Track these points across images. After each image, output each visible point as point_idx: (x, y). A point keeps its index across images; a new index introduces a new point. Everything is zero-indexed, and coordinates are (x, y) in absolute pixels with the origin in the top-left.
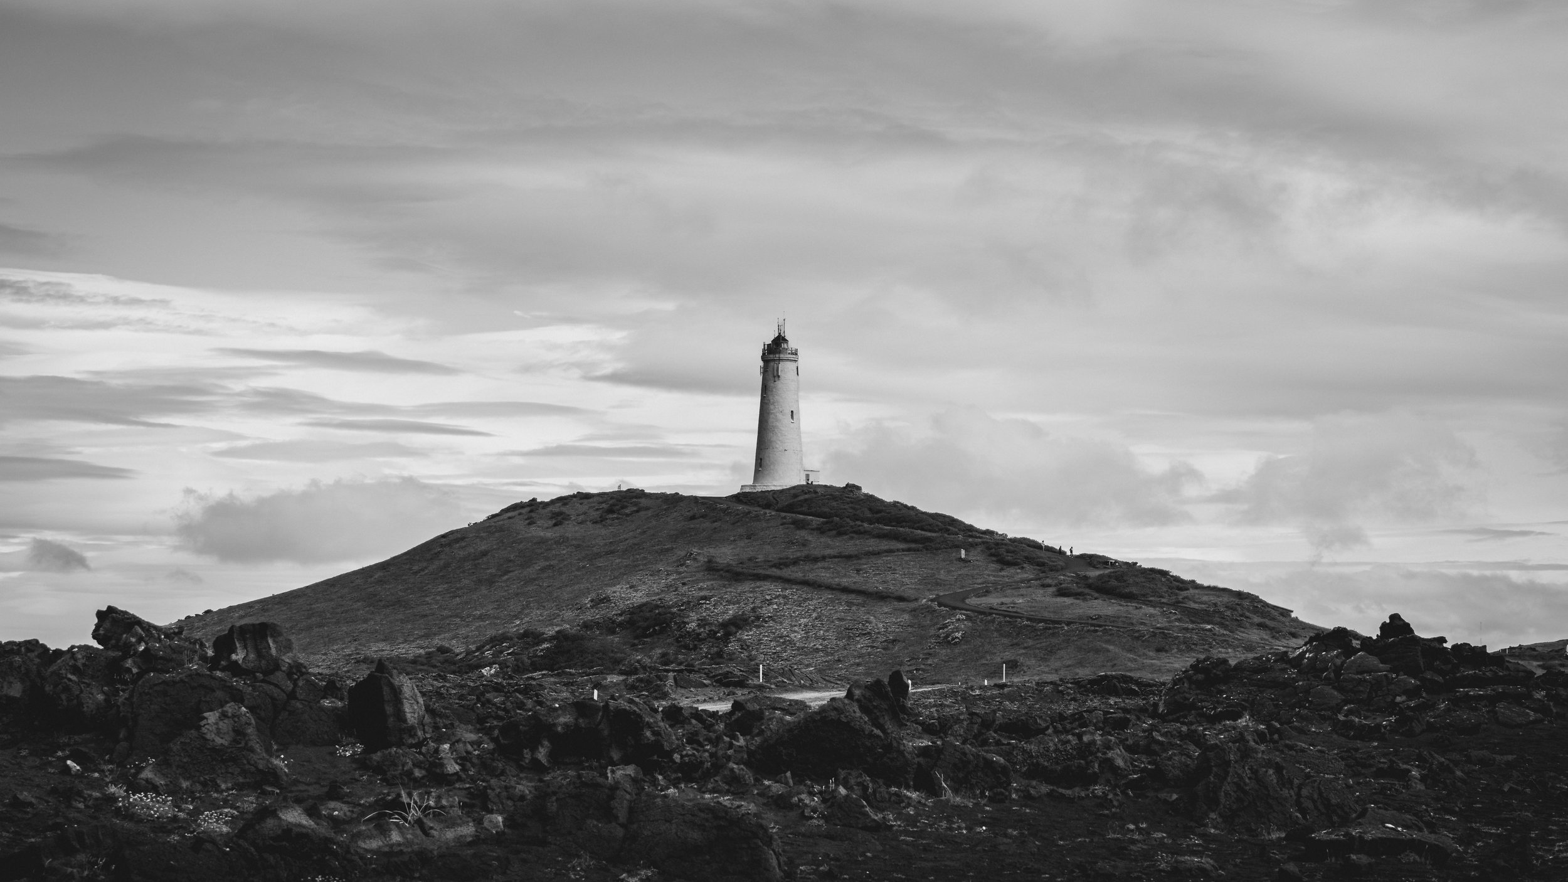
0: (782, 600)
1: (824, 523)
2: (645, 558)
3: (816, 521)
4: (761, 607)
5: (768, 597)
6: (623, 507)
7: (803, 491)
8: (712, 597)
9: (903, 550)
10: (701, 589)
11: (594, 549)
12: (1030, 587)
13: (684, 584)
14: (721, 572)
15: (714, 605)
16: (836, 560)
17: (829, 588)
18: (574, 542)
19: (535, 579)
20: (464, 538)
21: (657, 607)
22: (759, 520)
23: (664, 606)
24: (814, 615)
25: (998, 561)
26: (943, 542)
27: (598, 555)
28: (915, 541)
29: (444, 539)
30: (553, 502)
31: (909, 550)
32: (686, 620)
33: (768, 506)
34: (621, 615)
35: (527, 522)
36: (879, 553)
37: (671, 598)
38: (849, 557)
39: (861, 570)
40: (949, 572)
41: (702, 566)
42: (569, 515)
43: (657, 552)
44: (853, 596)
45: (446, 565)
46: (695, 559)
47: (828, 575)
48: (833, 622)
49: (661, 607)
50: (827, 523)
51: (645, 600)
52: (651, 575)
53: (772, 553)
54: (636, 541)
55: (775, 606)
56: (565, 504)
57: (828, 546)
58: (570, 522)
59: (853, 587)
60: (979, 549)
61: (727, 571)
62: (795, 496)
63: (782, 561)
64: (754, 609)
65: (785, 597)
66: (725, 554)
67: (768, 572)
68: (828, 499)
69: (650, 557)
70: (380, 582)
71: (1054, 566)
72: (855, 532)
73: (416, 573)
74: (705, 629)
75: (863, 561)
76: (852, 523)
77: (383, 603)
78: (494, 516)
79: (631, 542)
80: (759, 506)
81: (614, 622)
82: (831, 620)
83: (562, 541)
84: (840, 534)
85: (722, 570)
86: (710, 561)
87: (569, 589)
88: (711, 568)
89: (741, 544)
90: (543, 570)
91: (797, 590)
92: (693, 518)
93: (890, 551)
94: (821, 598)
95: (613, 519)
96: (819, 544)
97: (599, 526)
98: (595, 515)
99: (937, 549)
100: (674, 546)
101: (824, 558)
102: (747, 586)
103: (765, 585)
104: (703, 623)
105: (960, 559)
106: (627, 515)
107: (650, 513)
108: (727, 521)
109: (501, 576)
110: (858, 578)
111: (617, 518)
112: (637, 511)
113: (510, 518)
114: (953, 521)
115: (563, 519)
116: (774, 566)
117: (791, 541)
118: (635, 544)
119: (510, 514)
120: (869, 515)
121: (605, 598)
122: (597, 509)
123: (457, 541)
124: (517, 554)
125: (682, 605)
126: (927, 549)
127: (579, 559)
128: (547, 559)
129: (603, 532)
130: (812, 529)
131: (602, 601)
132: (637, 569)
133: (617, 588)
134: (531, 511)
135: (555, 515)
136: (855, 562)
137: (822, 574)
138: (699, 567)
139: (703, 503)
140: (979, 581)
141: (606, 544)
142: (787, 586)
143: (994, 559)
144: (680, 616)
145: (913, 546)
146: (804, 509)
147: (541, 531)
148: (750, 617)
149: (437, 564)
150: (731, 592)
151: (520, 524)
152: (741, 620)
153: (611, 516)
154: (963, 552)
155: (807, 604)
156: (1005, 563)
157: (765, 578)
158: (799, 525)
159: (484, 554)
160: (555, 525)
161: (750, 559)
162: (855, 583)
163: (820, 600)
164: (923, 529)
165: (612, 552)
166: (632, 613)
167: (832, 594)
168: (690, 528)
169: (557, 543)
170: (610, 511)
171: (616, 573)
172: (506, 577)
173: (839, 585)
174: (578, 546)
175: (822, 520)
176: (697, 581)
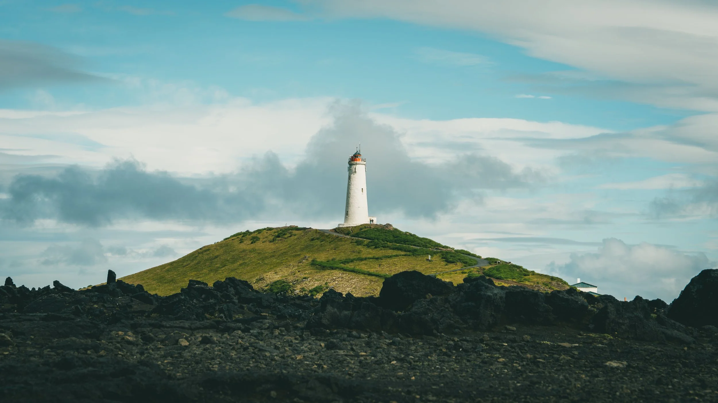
0: (340, 279)
1: (370, 242)
2: (287, 259)
3: (366, 241)
4: (330, 283)
5: (334, 278)
6: (284, 234)
7: (365, 227)
8: (309, 277)
9: (403, 255)
10: (305, 274)
11: (266, 254)
12: (456, 273)
13: (299, 271)
14: (317, 266)
15: (309, 282)
16: (371, 260)
17: (364, 273)
18: (258, 251)
19: (236, 269)
20: (210, 249)
21: (284, 282)
22: (341, 241)
23: (287, 282)
24: (354, 286)
25: (446, 261)
26: (422, 251)
27: (266, 258)
28: (409, 251)
29: (201, 250)
30: (254, 232)
31: (405, 255)
32: (295, 289)
33: (348, 234)
34: (267, 286)
35: (240, 242)
36: (391, 257)
37: (291, 279)
38: (377, 259)
39: (381, 265)
40: (421, 266)
41: (310, 263)
42: (259, 238)
43: (293, 256)
44: (374, 277)
45: (199, 263)
46: (307, 259)
47: (365, 267)
48: (361, 290)
49: (286, 282)
50: (371, 242)
51: (280, 279)
52: (286, 267)
53: (343, 256)
54: (285, 251)
55: (337, 282)
56: (259, 233)
57: (370, 253)
58: (259, 242)
59: (375, 273)
60: (438, 255)
61: (320, 265)
62: (361, 229)
63: (346, 260)
64: (326, 284)
65: (342, 278)
66: (322, 257)
67: (338, 266)
68: (375, 231)
69: (289, 258)
70: (168, 271)
71: (471, 263)
72: (383, 247)
73: (184, 267)
74: (303, 293)
75: (384, 260)
76: (383, 242)
77: (166, 281)
78: (226, 239)
79: (283, 251)
80: (344, 234)
81: (263, 290)
82: (360, 288)
83: (253, 250)
84: (376, 248)
85: (318, 265)
86: (313, 261)
87: (249, 274)
88: (314, 264)
89: (331, 252)
90: (241, 265)
91: (349, 274)
92: (313, 240)
93: (397, 256)
94: (359, 278)
95: (279, 240)
96: (366, 252)
97: (272, 243)
98: (271, 238)
99: (418, 255)
100: (301, 253)
101: (366, 259)
102: (327, 272)
103: (335, 272)
104: (303, 290)
105: (428, 260)
106: (285, 238)
107: (296, 237)
108: (328, 241)
109: (222, 268)
110: (379, 269)
111: (281, 240)
112: (290, 236)
113: (232, 240)
114: (430, 241)
115: (256, 240)
116: (342, 263)
117: (353, 251)
118: (284, 252)
119: (233, 238)
120: (392, 238)
121: (262, 278)
122: (273, 235)
123: (206, 251)
124: (231, 257)
125: (295, 281)
126: (414, 255)
127: (258, 260)
128: (244, 259)
129: (273, 247)
130: (364, 245)
131: (260, 280)
132: (282, 264)
133: (269, 274)
134: (243, 237)
135: (254, 238)
136: (380, 261)
137: (363, 267)
138: (308, 263)
139: (319, 233)
140: (434, 270)
141: (272, 252)
142: (345, 272)
143: (444, 260)
144: (293, 287)
145: (408, 253)
146: (363, 236)
147: (246, 245)
148: (323, 287)
149: (195, 262)
150: (318, 275)
151: (236, 243)
152: (319, 288)
153: (278, 239)
154: (430, 256)
155: (351, 281)
156: (448, 262)
157: (336, 268)
158: (359, 243)
159: (216, 257)
160: (252, 243)
161: (333, 260)
162: (377, 271)
163: (358, 279)
164: (415, 246)
165: (274, 256)
166: (272, 286)
167: (364, 276)
168: (310, 245)
169: (250, 252)
170: (278, 236)
171: (272, 266)
172: (224, 268)
173: (368, 272)
174: (259, 253)
175: (370, 240)
176: (305, 270)
